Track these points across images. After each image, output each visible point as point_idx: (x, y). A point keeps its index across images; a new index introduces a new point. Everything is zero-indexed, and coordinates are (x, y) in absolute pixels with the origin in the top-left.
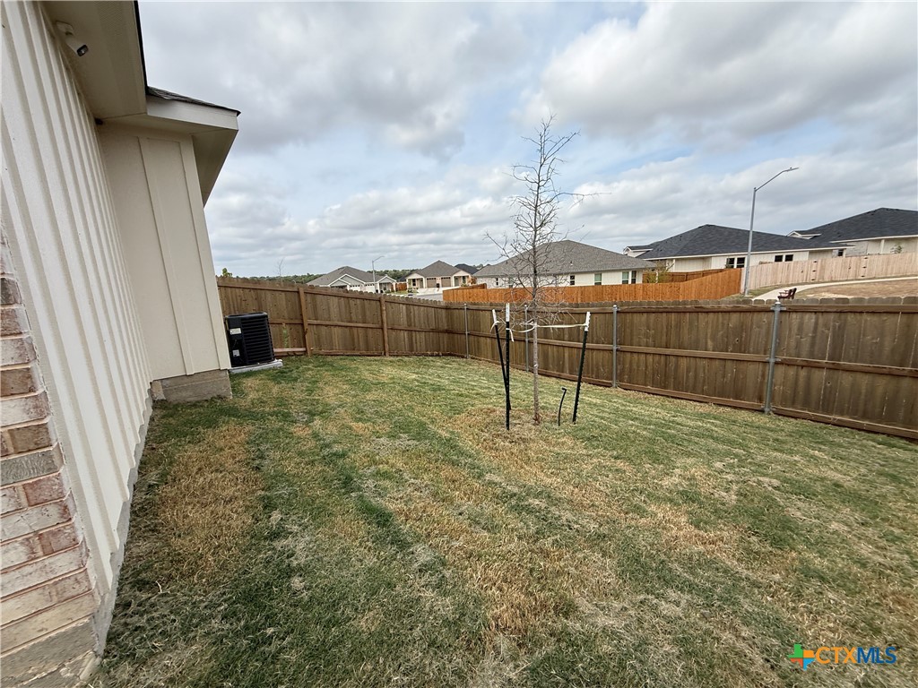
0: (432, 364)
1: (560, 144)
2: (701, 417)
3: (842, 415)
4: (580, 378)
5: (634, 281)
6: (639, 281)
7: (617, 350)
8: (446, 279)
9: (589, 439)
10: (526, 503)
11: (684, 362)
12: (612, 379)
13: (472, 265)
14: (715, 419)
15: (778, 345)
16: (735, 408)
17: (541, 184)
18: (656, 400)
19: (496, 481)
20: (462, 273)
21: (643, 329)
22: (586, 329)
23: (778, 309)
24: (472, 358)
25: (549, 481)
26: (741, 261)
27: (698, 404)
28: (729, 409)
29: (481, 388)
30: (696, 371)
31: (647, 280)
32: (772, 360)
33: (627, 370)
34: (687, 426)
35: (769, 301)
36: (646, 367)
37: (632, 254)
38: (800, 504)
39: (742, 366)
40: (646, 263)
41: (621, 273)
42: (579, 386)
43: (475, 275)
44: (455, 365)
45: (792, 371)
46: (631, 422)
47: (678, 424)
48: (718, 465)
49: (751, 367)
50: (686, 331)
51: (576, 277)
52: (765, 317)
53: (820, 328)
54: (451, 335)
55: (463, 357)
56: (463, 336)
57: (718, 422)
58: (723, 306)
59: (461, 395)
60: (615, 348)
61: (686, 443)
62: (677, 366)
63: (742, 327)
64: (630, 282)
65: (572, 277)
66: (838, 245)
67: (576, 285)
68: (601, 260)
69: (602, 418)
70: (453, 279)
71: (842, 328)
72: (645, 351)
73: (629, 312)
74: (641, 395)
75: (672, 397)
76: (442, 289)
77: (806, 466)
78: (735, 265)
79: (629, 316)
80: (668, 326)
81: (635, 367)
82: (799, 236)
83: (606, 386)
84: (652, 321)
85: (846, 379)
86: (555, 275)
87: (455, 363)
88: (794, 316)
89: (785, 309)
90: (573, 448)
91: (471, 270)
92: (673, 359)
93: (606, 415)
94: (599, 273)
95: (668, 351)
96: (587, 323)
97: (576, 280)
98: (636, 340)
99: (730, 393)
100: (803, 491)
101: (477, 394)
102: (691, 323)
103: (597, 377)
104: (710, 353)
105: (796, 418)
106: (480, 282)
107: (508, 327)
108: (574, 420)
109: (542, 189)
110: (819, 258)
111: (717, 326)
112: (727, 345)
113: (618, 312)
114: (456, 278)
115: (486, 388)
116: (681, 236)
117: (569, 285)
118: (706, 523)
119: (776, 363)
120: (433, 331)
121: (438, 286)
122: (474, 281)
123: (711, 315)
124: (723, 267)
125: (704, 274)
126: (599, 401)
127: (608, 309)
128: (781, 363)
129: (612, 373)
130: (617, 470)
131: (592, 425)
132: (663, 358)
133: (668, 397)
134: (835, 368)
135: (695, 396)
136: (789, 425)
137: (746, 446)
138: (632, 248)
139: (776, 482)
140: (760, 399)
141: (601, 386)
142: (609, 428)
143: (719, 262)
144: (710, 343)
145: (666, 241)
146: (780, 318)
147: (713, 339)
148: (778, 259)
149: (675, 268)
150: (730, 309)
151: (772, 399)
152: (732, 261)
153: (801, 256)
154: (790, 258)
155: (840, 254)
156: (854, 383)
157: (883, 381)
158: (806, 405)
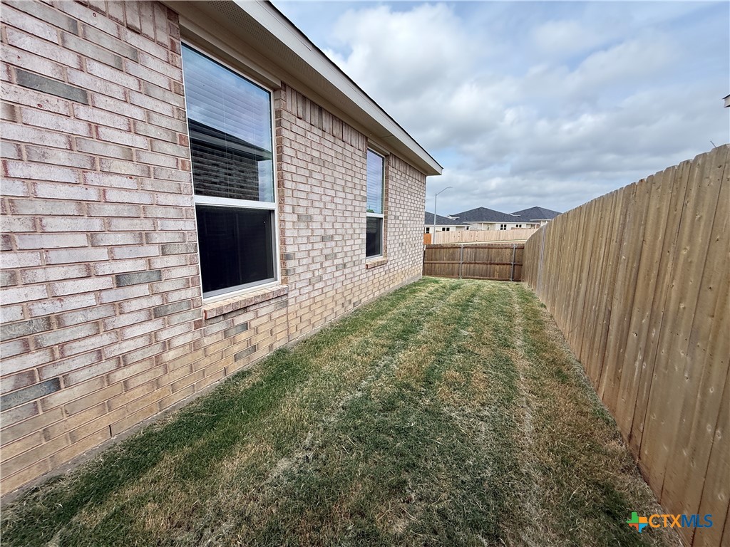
15: (463, 258)
26: (428, 229)
30: (441, 268)
32: (461, 263)
39: (454, 265)
45: (466, 265)
49: (456, 265)
53: (472, 252)
63: (453, 253)
66: (466, 224)
71: (476, 252)
82: (451, 218)
85: (478, 266)
99: (450, 274)
110: (459, 230)
112: (449, 259)
128: (463, 263)
134: (475, 263)
147: (446, 257)
148: (444, 229)
151: (461, 274)
153: (453, 228)
154: (448, 229)
155: (468, 229)
156: (479, 268)
157: (485, 266)
158: (469, 275)
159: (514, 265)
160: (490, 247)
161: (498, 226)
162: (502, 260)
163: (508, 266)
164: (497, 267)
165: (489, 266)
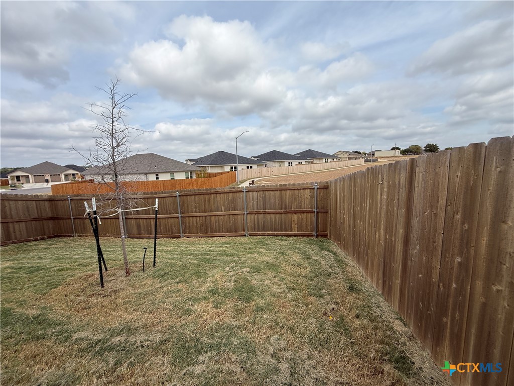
0: (34, 247)
1: (126, 98)
2: (223, 244)
3: (269, 231)
4: (156, 236)
5: (191, 177)
6: (194, 177)
7: (181, 217)
8: (56, 177)
9: (163, 276)
10: (110, 343)
11: (213, 218)
12: (180, 233)
13: (82, 166)
14: (228, 244)
15: (247, 206)
16: (236, 236)
17: (114, 119)
18: (202, 240)
19: (83, 336)
20: (71, 172)
21: (193, 203)
22: (156, 209)
23: (245, 191)
24: (79, 236)
25: (131, 317)
26: (235, 168)
27: (221, 238)
28: (233, 238)
29: (84, 259)
30: (219, 222)
31: (198, 176)
32: (246, 213)
33: (187, 227)
34: (215, 251)
35: (242, 187)
36: (197, 224)
37: (190, 163)
38: (256, 277)
39: (236, 217)
40: (196, 168)
41: (184, 173)
42: (155, 241)
43: (83, 173)
44: (61, 244)
45: (252, 216)
46: (189, 257)
47: (212, 251)
48: (227, 269)
49: (239, 217)
50: (212, 203)
51: (159, 175)
52: (241, 194)
53: (259, 198)
54: (56, 221)
55: (70, 236)
56: (69, 221)
57: (229, 246)
58: (226, 190)
59: (62, 270)
60: (180, 216)
61: (214, 261)
62: (211, 221)
63: (234, 200)
64: (190, 178)
65: (157, 175)
66: (265, 163)
67: (160, 179)
68: (172, 166)
69: (173, 259)
70: (62, 176)
71: (265, 197)
72: (196, 215)
73: (185, 196)
74: (196, 239)
75: (211, 237)
76: (50, 184)
77: (259, 258)
78: (234, 170)
79: (185, 198)
80: (205, 201)
81: (191, 224)
82: (253, 158)
83: (178, 238)
84: (197, 199)
85: (268, 216)
86: (146, 174)
87: (59, 243)
88: (250, 193)
89: (247, 190)
90: (152, 286)
91: (80, 169)
92: (209, 218)
93: (175, 256)
94: (172, 173)
95: (206, 214)
96: (157, 205)
97: (159, 177)
98: (190, 211)
99: (233, 230)
100: (257, 270)
101: (79, 265)
102: (214, 199)
103: (172, 233)
104: (223, 213)
105: (256, 236)
106: (88, 178)
107: (95, 214)
108: (154, 265)
109: (115, 123)
110: (260, 167)
111: (225, 200)
112: (229, 208)
113: (179, 196)
114: (66, 176)
115: (89, 258)
116: (211, 155)
117: (155, 180)
118: (221, 304)
119: (247, 214)
120: (35, 219)
121: (47, 181)
122: (83, 178)
123: (222, 194)
124: (229, 171)
125: (222, 173)
126: (172, 248)
127: (174, 194)
128: (249, 214)
129: (180, 230)
130: (178, 291)
131: (166, 266)
132: (204, 218)
133: (208, 237)
134: (265, 213)
135: (220, 234)
136: (254, 240)
137: (239, 255)
138: (189, 160)
139: (248, 269)
140: (244, 231)
141: (174, 238)
142: (176, 264)
143: (227, 169)
144: (223, 208)
145: (205, 157)
146: (246, 194)
147: (224, 206)
148: (248, 167)
149: (210, 171)
150: (228, 192)
151: (248, 230)
152: (232, 168)
153: (255, 167)
154: (251, 167)
155: (266, 166)
156: (271, 218)
157: (278, 216)
158: (259, 230)
159: (317, 212)
160: (282, 189)
161: (286, 164)
162: (300, 207)
163: (309, 215)
164: (295, 217)
165: (283, 215)
